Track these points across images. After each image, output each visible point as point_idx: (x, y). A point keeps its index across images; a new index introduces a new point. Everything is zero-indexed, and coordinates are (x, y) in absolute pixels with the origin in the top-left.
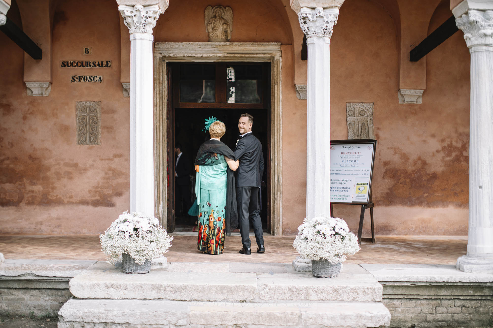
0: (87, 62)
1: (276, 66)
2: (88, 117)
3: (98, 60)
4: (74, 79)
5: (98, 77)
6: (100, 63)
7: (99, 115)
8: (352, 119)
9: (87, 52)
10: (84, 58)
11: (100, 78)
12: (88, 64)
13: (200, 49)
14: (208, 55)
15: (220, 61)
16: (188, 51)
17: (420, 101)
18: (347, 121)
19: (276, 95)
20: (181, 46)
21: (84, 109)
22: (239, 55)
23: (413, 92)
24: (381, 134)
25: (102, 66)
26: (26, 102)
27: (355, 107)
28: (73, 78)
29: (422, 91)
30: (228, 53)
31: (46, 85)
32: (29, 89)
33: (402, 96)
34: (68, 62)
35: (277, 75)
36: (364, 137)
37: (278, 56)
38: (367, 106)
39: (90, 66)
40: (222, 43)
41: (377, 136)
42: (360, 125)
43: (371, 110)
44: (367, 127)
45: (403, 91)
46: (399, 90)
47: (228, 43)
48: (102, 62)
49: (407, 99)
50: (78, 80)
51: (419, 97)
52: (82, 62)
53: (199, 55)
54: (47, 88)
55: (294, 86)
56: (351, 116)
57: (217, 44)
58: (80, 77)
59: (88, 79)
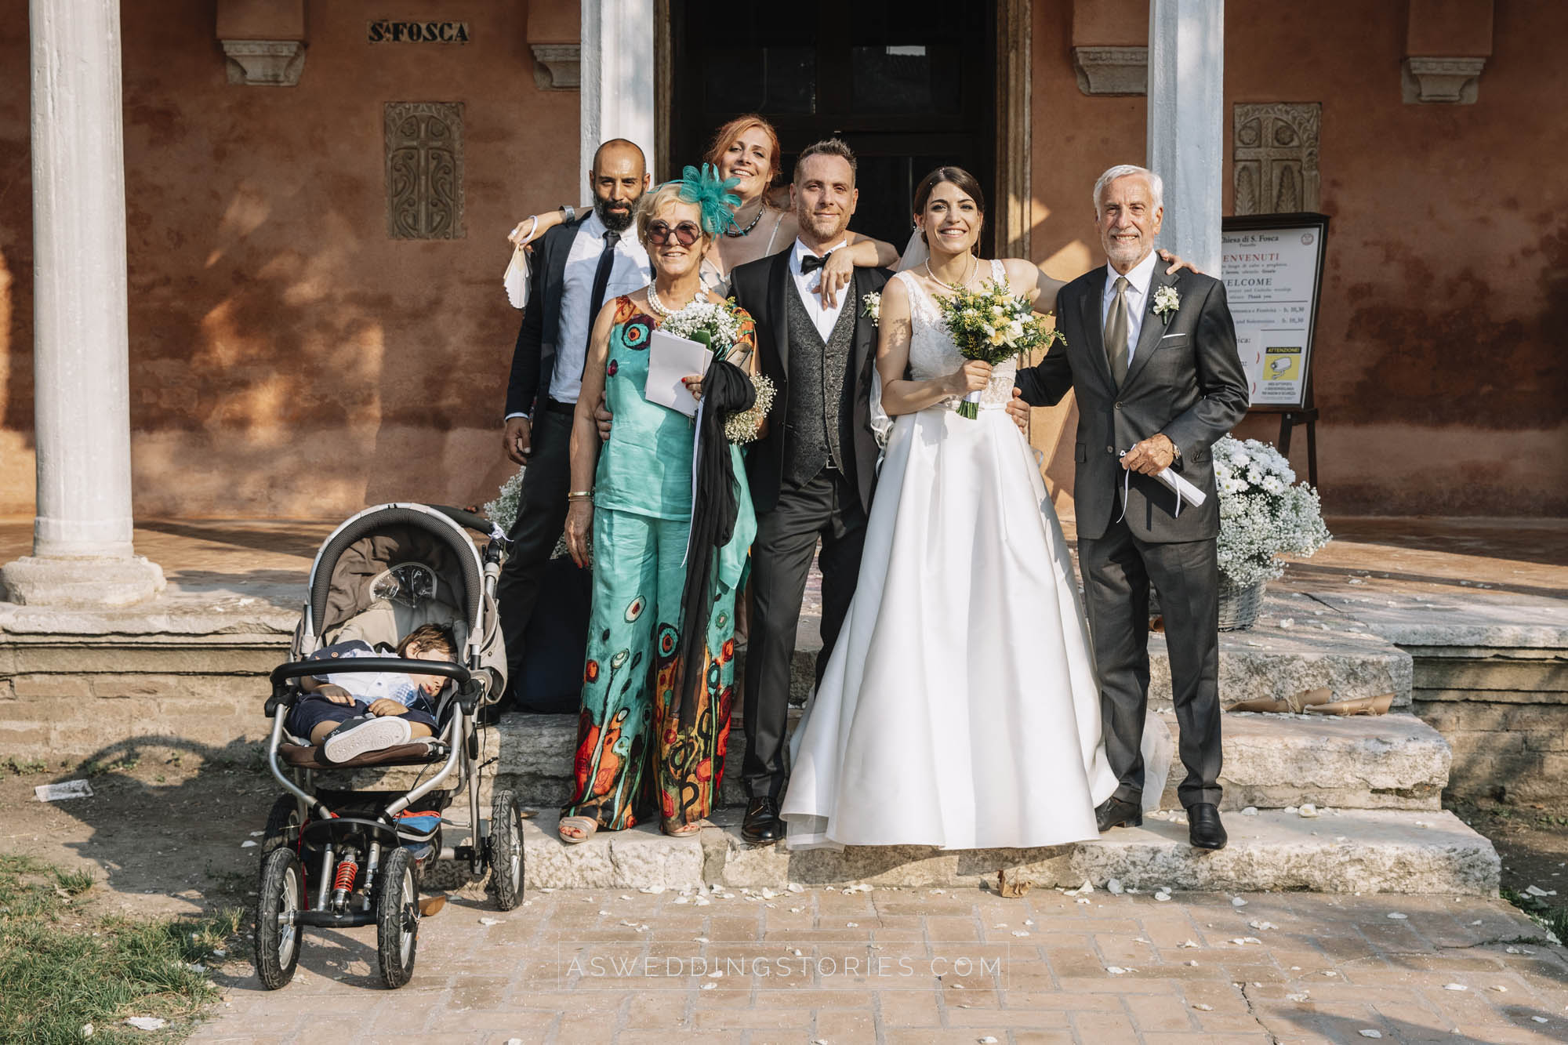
2: (423, 153)
4: (377, 32)
5: (456, 26)
7: (457, 146)
8: (1251, 153)
11: (461, 30)
17: (1472, 95)
18: (1234, 162)
19: (1012, 83)
21: (410, 128)
23: (1448, 66)
24: (1343, 199)
26: (225, 104)
27: (1263, 116)
28: (374, 29)
29: (1479, 64)
31: (286, 50)
32: (235, 62)
33: (1415, 79)
35: (1017, 19)
36: (1287, 208)
38: (1300, 112)
41: (1331, 205)
42: (1276, 172)
43: (1313, 126)
44: (1298, 180)
45: (1415, 63)
46: (1404, 60)
49: (1428, 90)
50: (391, 36)
51: (1469, 81)
54: (291, 62)
55: (1069, 54)
56: (1246, 145)
58: (396, 26)
59: (424, 32)
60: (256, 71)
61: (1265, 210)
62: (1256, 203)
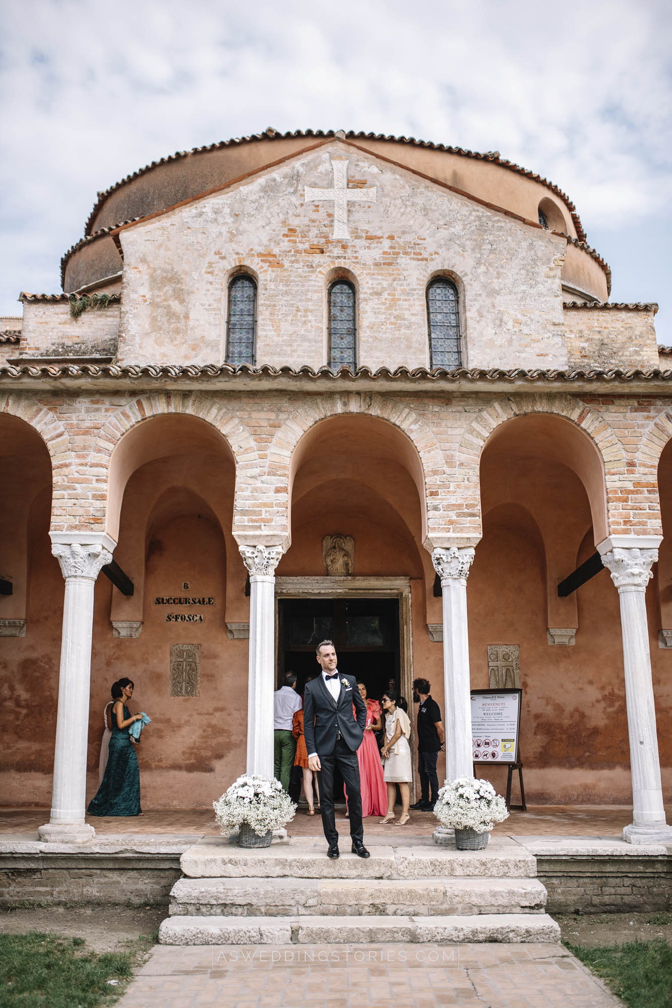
0: (186, 599)
1: (405, 603)
2: (184, 663)
3: (198, 596)
5: (199, 616)
6: (201, 600)
7: (198, 661)
8: (495, 664)
9: (186, 586)
10: (182, 594)
11: (200, 617)
12: (186, 601)
13: (317, 585)
14: (327, 591)
15: (340, 597)
16: (303, 586)
17: (573, 642)
18: (489, 667)
19: (405, 637)
20: (296, 581)
21: (180, 654)
22: (362, 591)
23: (563, 631)
24: (529, 681)
25: (203, 603)
26: (111, 645)
27: (497, 650)
28: (168, 617)
29: (574, 631)
30: (349, 589)
31: (135, 625)
32: (116, 629)
33: (552, 636)
34: (163, 599)
35: (406, 613)
36: (509, 686)
37: (406, 592)
38: (512, 648)
39: (189, 603)
40: (343, 578)
41: (525, 684)
42: (504, 671)
43: (517, 653)
44: (512, 674)
45: (551, 631)
46: (548, 629)
47: (350, 578)
48: (204, 599)
49: (557, 640)
50: (174, 620)
51: (571, 637)
52: (180, 599)
53: (316, 591)
54: (137, 629)
55: (426, 626)
56: (493, 661)
57: (337, 578)
58: (176, 616)
59: (187, 618)
60: (124, 633)
61: (501, 687)
62: (497, 683)
